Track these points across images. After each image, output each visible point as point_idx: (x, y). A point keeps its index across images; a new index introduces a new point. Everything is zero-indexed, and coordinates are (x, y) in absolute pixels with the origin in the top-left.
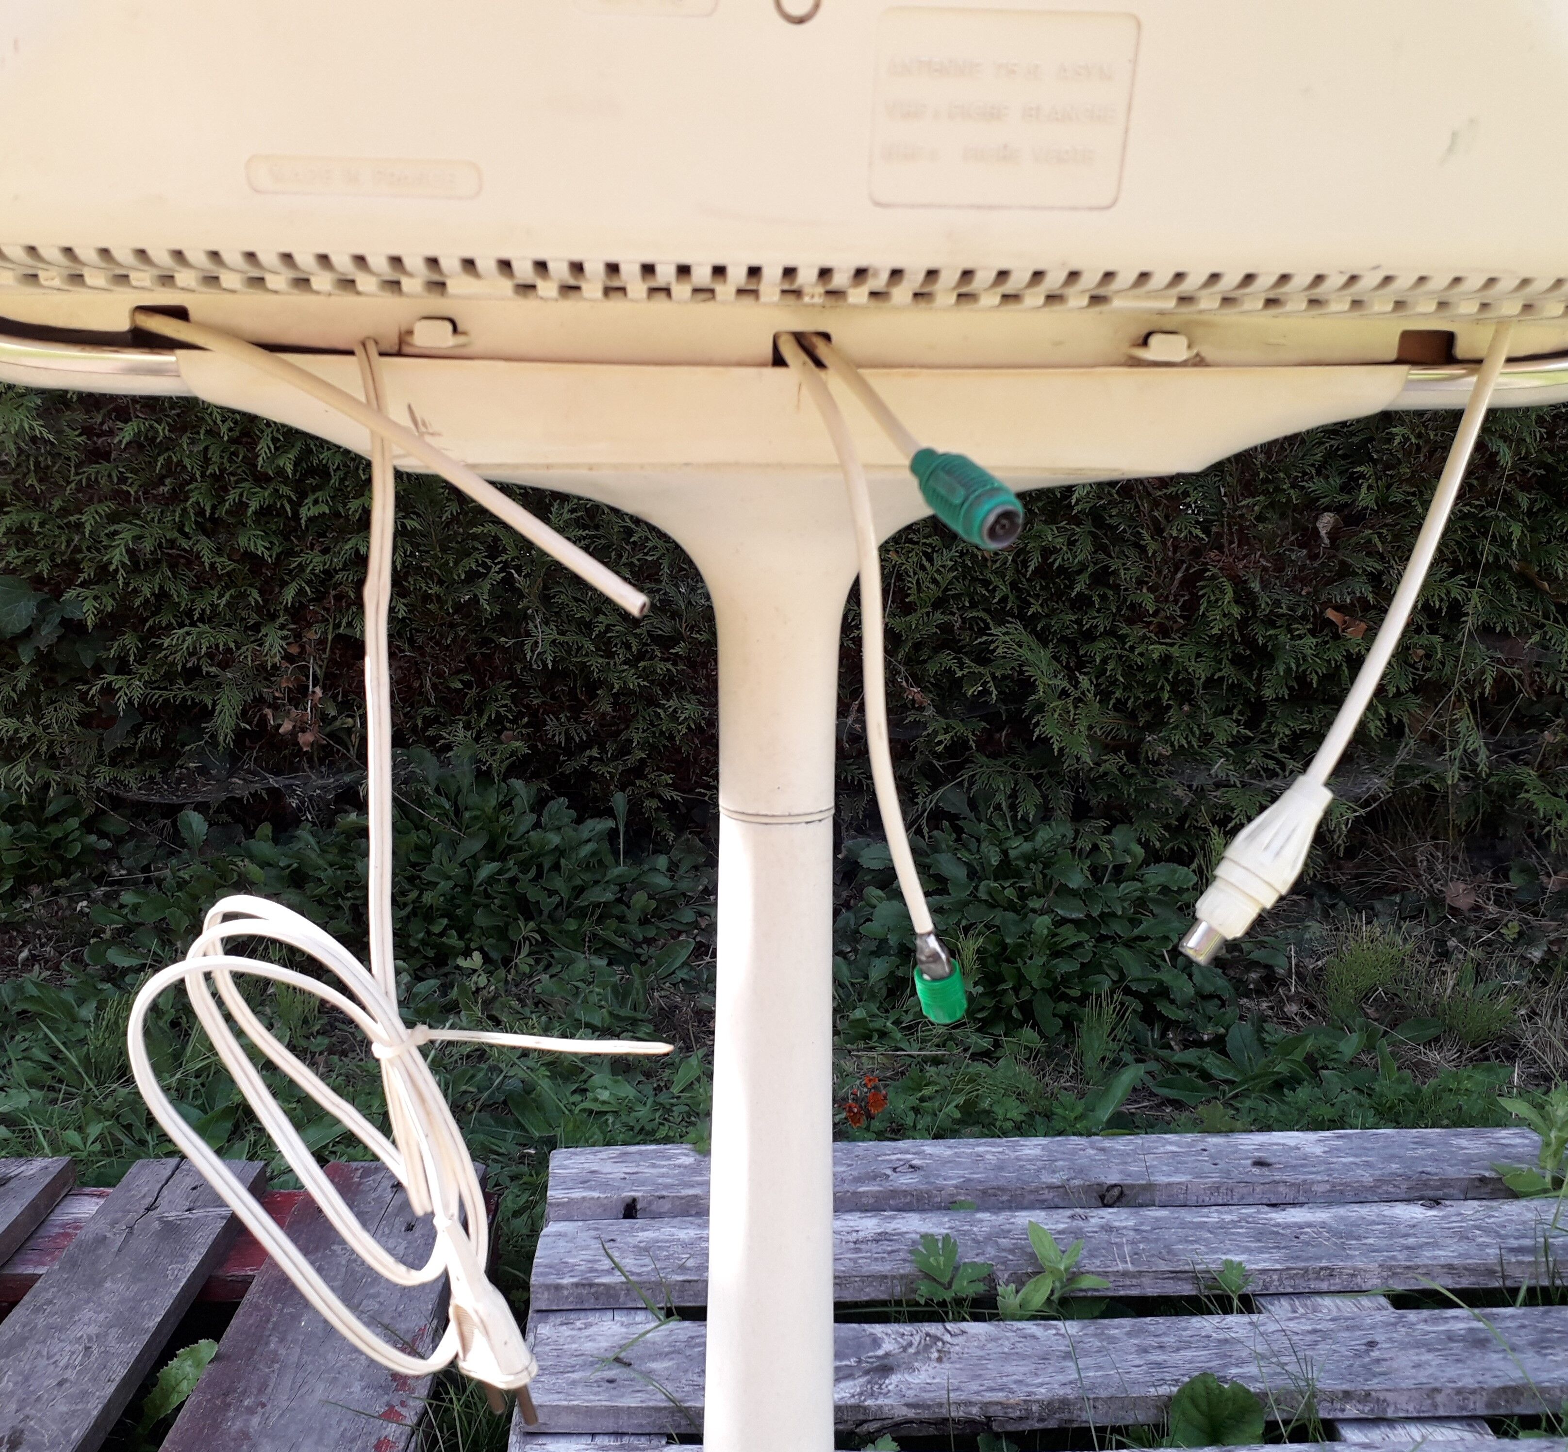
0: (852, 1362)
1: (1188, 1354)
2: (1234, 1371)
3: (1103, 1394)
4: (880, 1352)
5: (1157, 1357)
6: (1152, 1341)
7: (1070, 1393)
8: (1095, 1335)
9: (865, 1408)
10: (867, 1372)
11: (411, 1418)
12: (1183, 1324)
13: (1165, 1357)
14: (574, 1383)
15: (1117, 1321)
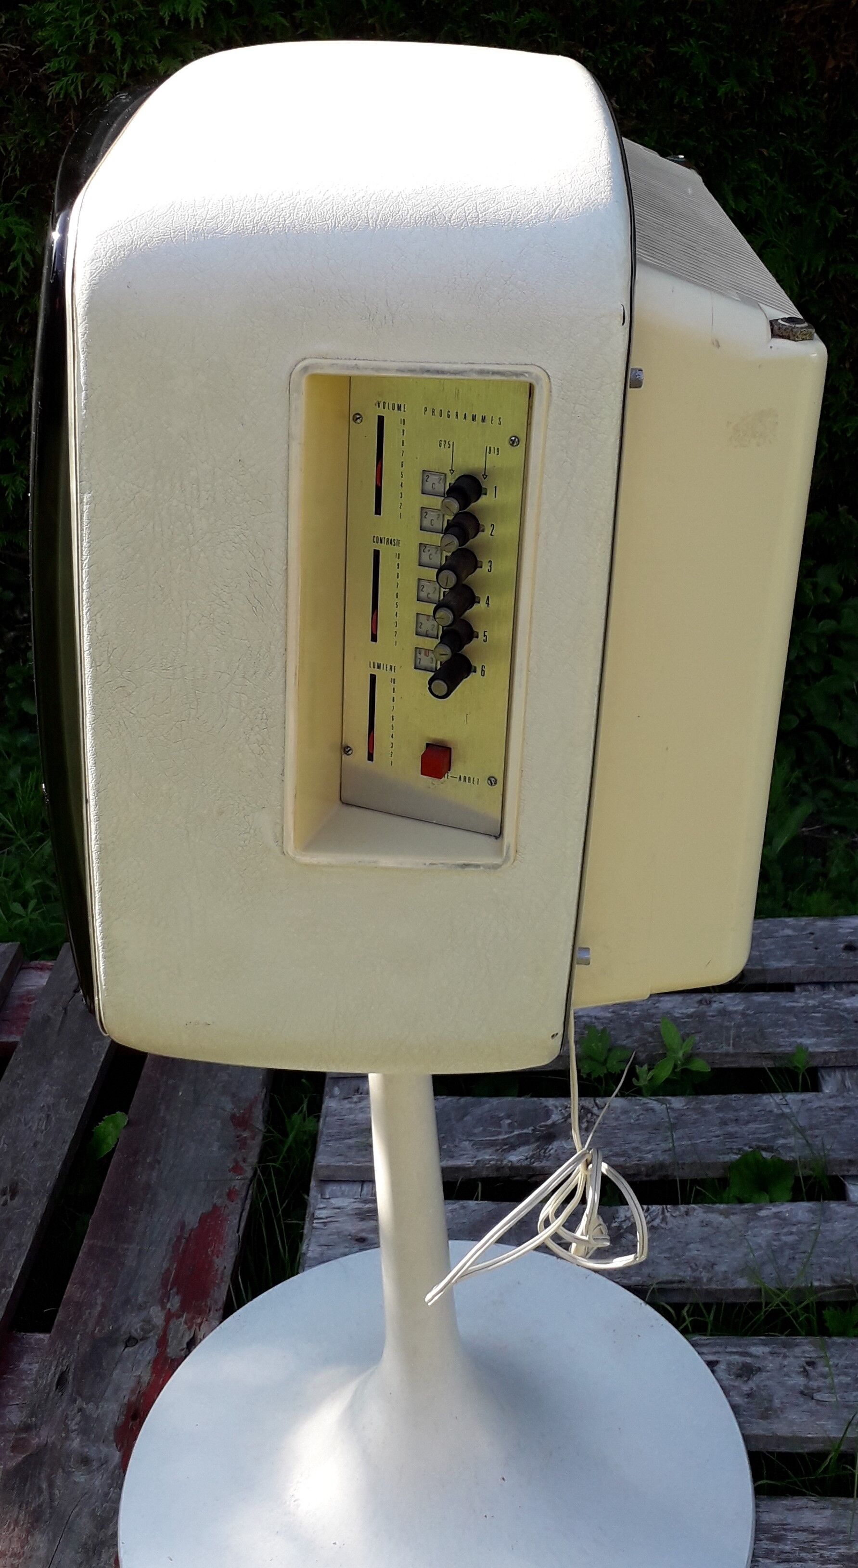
0: (529, 1130)
1: (752, 1126)
2: (781, 1141)
3: (688, 1160)
4: (549, 1122)
5: (731, 1128)
6: (731, 1115)
7: (666, 1158)
8: (694, 1109)
9: (534, 1169)
10: (538, 1140)
11: (249, 1174)
12: (756, 1101)
13: (736, 1129)
14: (350, 1147)
15: (712, 1097)
